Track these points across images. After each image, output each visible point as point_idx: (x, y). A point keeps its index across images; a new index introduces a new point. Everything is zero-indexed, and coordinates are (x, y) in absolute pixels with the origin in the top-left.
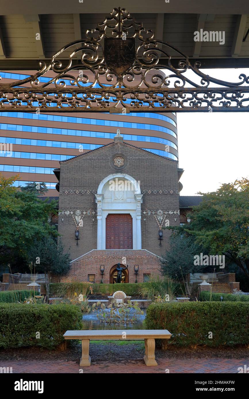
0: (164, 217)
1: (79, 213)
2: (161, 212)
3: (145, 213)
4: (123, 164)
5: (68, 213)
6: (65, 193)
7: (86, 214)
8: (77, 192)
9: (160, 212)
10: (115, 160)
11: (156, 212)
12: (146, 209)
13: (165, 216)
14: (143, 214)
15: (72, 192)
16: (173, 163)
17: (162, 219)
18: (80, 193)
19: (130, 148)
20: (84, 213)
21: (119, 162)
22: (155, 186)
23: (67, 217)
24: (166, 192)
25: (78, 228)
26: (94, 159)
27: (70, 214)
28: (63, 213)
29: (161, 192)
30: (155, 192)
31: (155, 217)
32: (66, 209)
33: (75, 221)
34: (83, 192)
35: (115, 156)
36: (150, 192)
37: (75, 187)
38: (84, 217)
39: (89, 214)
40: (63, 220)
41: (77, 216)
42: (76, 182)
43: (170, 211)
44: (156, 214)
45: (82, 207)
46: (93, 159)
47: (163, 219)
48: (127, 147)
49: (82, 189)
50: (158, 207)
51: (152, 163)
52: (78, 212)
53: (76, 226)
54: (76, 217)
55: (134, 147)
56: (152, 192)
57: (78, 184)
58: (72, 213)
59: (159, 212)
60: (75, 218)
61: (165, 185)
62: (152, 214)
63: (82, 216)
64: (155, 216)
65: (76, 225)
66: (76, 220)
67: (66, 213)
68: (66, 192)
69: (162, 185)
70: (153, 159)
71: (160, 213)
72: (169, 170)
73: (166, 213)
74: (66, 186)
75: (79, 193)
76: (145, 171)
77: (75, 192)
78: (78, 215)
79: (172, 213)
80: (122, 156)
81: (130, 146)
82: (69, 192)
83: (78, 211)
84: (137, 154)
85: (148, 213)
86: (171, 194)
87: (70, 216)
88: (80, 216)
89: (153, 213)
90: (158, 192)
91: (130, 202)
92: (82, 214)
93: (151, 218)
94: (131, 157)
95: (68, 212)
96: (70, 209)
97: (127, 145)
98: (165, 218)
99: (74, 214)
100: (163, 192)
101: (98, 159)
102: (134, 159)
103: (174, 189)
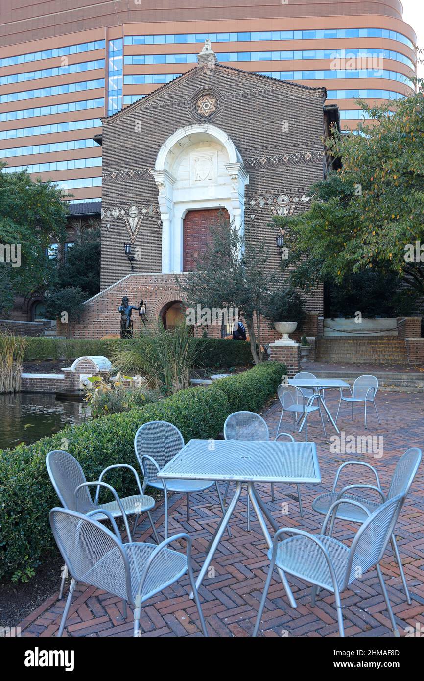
0: (290, 209)
1: (136, 212)
2: (286, 199)
3: (253, 203)
4: (214, 109)
5: (116, 213)
6: (112, 177)
7: (147, 212)
8: (132, 173)
9: (284, 198)
10: (199, 102)
11: (275, 201)
12: (256, 195)
13: (294, 206)
14: (250, 205)
15: (123, 174)
16: (314, 93)
17: (286, 212)
18: (137, 174)
19: (228, 74)
20: (144, 211)
21: (206, 106)
22: (274, 147)
23: (115, 221)
24: (297, 157)
25: (133, 239)
26: (161, 106)
27: (120, 214)
28: (108, 213)
29: (285, 158)
30: (274, 160)
31: (272, 210)
32: (112, 206)
33: (128, 227)
34: (141, 173)
35: (199, 95)
36: (263, 161)
37: (127, 163)
38: (143, 219)
39: (151, 213)
40: (108, 226)
41: (132, 218)
42: (128, 154)
43: (304, 196)
44: (275, 204)
45: (140, 199)
46: (158, 107)
47: (289, 212)
48: (220, 72)
49: (140, 166)
50: (279, 189)
51: (271, 100)
52: (134, 210)
53: (130, 236)
54: (131, 220)
55: (234, 71)
56: (269, 161)
57: (132, 158)
58: (123, 212)
59: (280, 199)
60: (128, 222)
61: (294, 142)
62: (266, 204)
63: (140, 217)
64: (272, 208)
65: (131, 234)
66: (129, 225)
67: (113, 213)
68: (114, 175)
69: (289, 144)
70: (272, 91)
71: (283, 201)
72: (304, 109)
73: (296, 200)
74: (112, 165)
75: (135, 175)
76: (256, 119)
77: (127, 174)
78: (133, 215)
79: (308, 199)
80: (211, 93)
81: (227, 70)
82: (118, 175)
83: (134, 208)
84: (241, 85)
85: (259, 204)
86: (306, 161)
87: (120, 219)
88: (136, 218)
89: (270, 202)
90: (280, 159)
91: (223, 183)
92: (140, 213)
93: (265, 213)
94: (228, 91)
95: (117, 210)
96: (120, 205)
97: (221, 68)
98: (292, 211)
99: (127, 214)
100: (291, 158)
101: (168, 105)
102: (234, 96)
103: (314, 150)
